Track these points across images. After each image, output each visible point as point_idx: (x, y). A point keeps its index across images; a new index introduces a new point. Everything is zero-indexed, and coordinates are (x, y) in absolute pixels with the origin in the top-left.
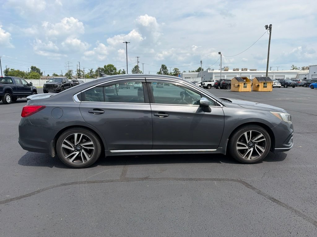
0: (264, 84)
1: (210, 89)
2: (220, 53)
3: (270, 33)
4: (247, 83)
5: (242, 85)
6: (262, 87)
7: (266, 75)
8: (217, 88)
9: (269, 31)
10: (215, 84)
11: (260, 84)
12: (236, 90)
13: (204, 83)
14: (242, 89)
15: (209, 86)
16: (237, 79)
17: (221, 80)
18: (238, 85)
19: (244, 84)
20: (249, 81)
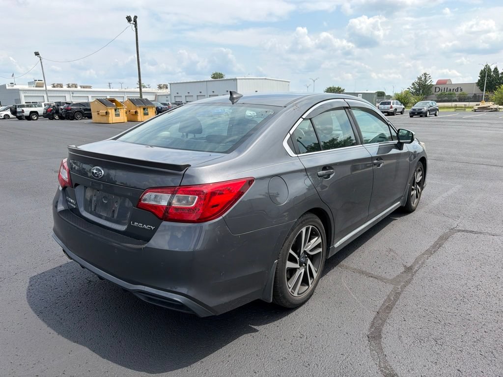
0: (144, 109)
1: (36, 120)
2: (37, 54)
3: (136, 29)
4: (119, 109)
5: (112, 112)
6: (142, 114)
7: (139, 96)
8: (52, 118)
9: (133, 26)
10: (47, 112)
11: (139, 111)
12: (103, 120)
13: (23, 110)
14: (113, 118)
15: (33, 115)
16: (100, 101)
17: (59, 104)
18: (106, 112)
19: (115, 110)
20: (121, 105)
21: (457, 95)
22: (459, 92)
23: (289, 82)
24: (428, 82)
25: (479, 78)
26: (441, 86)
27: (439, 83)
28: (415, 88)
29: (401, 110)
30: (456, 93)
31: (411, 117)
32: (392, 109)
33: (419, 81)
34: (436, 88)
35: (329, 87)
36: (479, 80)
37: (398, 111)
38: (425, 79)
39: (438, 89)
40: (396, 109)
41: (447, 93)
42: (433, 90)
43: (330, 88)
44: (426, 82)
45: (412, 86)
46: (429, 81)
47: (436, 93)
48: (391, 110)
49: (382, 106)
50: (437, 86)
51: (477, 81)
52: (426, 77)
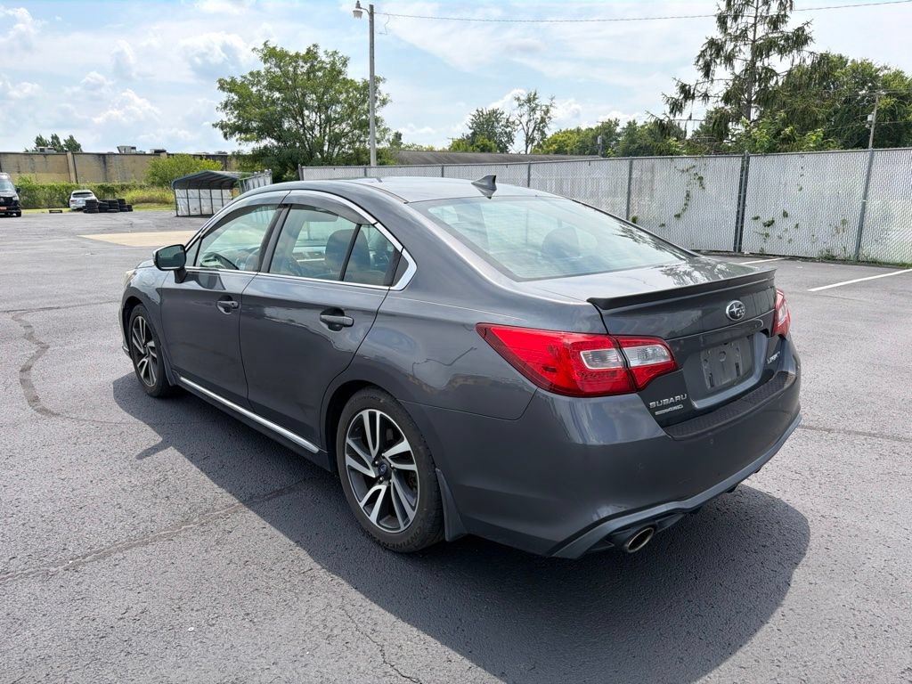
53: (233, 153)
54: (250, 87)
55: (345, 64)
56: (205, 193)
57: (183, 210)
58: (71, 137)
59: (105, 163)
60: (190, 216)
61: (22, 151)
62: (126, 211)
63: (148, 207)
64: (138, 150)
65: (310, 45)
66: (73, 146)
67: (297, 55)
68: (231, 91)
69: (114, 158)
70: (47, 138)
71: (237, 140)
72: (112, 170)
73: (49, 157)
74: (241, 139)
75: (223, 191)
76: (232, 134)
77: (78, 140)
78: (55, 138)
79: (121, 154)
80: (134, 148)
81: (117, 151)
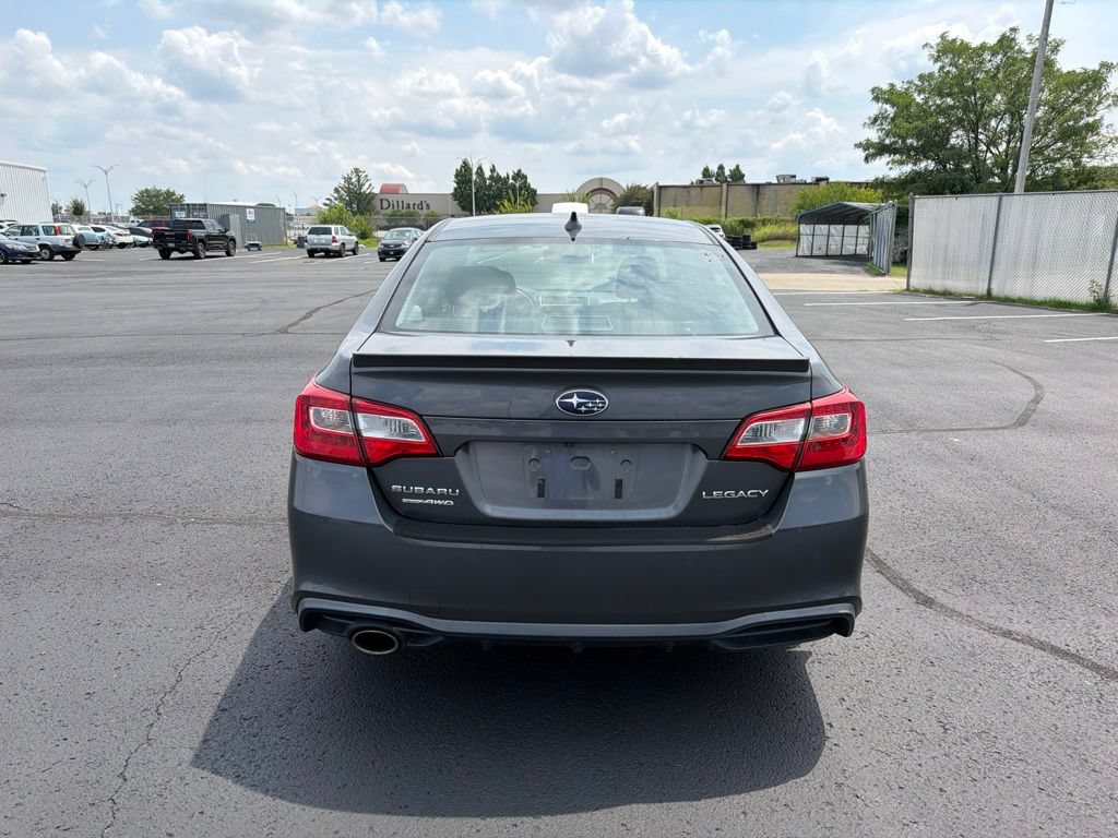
21: (422, 217)
22: (425, 211)
23: (45, 172)
24: (364, 188)
25: (455, 185)
26: (391, 198)
27: (386, 190)
28: (340, 198)
29: (352, 246)
30: (420, 212)
31: (382, 260)
32: (335, 244)
33: (347, 185)
34: (381, 200)
35: (143, 189)
36: (456, 189)
37: (347, 247)
38: (359, 181)
39: (385, 204)
40: (343, 244)
41: (404, 211)
42: (377, 203)
43: (147, 191)
44: (361, 186)
45: (336, 195)
46: (367, 185)
47: (384, 212)
48: (335, 246)
49: (314, 236)
50: (382, 196)
51: (452, 191)
52: (359, 177)
53: (877, 179)
54: (915, 95)
55: (1055, 49)
56: (836, 229)
57: (804, 248)
58: (738, 166)
59: (758, 194)
60: (812, 257)
61: (688, 183)
62: (749, 249)
63: (779, 245)
64: (797, 178)
65: (1005, 29)
66: (737, 175)
67: (983, 47)
68: (887, 101)
69: (768, 188)
70: (714, 169)
71: (888, 163)
72: (764, 202)
73: (705, 190)
74: (894, 162)
75: (832, 227)
76: (874, 156)
77: (743, 170)
78: (721, 168)
79: (779, 184)
80: (794, 177)
81: (776, 182)
